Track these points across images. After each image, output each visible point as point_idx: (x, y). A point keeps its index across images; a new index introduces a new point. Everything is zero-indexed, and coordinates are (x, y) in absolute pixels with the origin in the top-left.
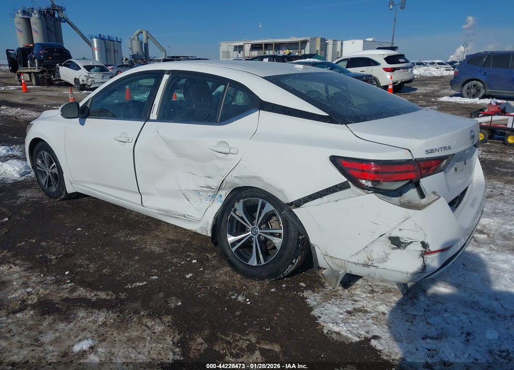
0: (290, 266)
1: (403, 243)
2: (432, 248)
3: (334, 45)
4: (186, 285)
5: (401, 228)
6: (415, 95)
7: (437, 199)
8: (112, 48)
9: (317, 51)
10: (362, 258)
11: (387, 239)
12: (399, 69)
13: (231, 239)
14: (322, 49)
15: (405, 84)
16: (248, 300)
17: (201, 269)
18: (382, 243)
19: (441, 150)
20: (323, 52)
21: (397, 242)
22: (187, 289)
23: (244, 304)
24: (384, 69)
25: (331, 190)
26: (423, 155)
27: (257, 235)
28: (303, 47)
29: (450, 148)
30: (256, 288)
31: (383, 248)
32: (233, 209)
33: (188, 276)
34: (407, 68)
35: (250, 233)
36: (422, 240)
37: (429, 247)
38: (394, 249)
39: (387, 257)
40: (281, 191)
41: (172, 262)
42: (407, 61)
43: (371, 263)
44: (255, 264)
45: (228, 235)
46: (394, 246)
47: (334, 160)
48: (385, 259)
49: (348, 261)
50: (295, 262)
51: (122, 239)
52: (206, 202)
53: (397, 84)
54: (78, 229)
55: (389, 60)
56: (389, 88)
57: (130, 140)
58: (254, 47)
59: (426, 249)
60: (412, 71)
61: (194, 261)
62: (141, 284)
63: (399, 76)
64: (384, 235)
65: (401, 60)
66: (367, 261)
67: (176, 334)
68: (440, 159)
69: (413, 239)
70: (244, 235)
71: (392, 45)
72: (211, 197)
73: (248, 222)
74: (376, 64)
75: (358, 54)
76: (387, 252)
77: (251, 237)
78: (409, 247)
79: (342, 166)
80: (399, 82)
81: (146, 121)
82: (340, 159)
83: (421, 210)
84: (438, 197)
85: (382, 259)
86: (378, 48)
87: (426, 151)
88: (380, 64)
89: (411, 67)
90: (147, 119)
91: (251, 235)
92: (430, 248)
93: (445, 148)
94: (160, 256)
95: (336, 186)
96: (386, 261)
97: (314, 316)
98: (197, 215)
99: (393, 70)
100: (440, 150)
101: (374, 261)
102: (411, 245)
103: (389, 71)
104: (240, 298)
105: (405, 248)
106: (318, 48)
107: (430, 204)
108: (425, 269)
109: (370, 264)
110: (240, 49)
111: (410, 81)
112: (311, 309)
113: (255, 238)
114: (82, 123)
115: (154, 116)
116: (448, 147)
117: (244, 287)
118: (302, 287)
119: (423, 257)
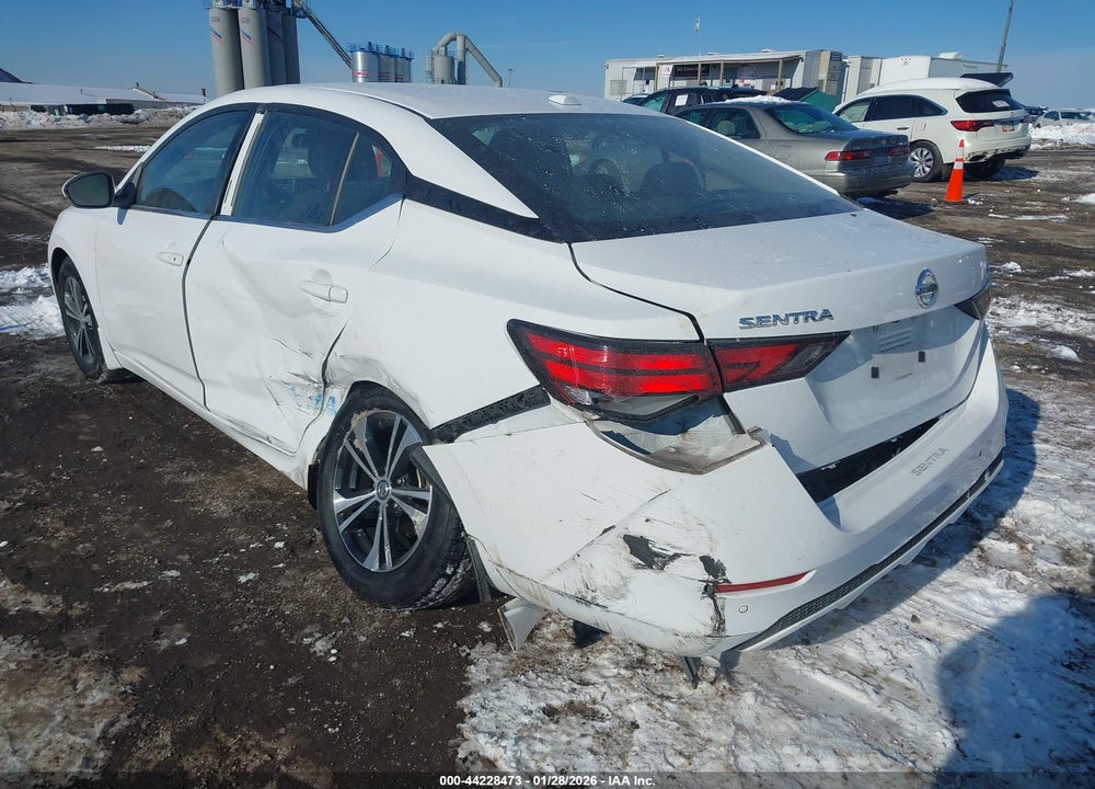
0: (441, 581)
1: (657, 555)
2: (734, 576)
3: (865, 68)
4: (225, 600)
5: (650, 516)
6: (1024, 188)
7: (755, 448)
8: (393, 71)
9: (821, 81)
10: (570, 582)
11: (621, 541)
12: (991, 123)
13: (339, 501)
14: (831, 77)
15: (1008, 161)
16: (334, 651)
17: (281, 565)
18: (611, 550)
19: (796, 319)
20: (834, 85)
21: (643, 552)
22: (222, 610)
23: (321, 663)
24: (955, 124)
25: (510, 407)
26: (735, 332)
27: (386, 501)
28: (789, 74)
29: (827, 315)
30: (371, 623)
31: (613, 562)
32: (348, 433)
33: (243, 579)
34: (1011, 122)
35: (375, 492)
36: (706, 552)
37: (724, 574)
38: (637, 567)
39: (625, 585)
40: (416, 400)
41: (233, 542)
42: (1013, 106)
43: (593, 598)
44: (375, 568)
45: (335, 493)
46: (639, 561)
47: (517, 330)
48: (619, 592)
49: (544, 586)
50: (455, 573)
51: (168, 477)
52: (307, 411)
53: (983, 160)
54: (95, 449)
55: (969, 101)
56: (955, 167)
57: (178, 261)
58: (680, 71)
59: (716, 577)
60: (1025, 130)
61: (279, 545)
62: (134, 586)
63: (988, 142)
64: (612, 530)
65: (999, 104)
66: (583, 589)
67: (123, 716)
68: (797, 344)
69: (680, 548)
70: (363, 497)
71: (999, 68)
72: (314, 401)
73: (373, 468)
74: (937, 110)
75: (894, 89)
76: (624, 574)
77: (377, 503)
78: (672, 567)
79: (528, 347)
80: (988, 156)
81: (212, 218)
82: (524, 329)
83: (701, 473)
84: (757, 443)
85: (616, 590)
86: (965, 76)
87: (743, 321)
88: (947, 111)
89: (1022, 121)
90: (216, 215)
91: (376, 498)
92: (729, 575)
93: (810, 316)
94: (219, 524)
95: (520, 396)
96: (622, 596)
97: (461, 710)
98: (290, 440)
99: (975, 126)
100: (792, 319)
101: (598, 593)
102: (677, 562)
103: (967, 130)
104: (320, 646)
105: (662, 569)
106: (823, 75)
107: (730, 460)
108: (723, 630)
109: (589, 599)
110: (647, 74)
111: (1017, 154)
112: (467, 691)
113: (384, 504)
114: (121, 220)
115: (227, 209)
116: (820, 312)
117: (346, 620)
118: (481, 631)
119: (712, 596)
